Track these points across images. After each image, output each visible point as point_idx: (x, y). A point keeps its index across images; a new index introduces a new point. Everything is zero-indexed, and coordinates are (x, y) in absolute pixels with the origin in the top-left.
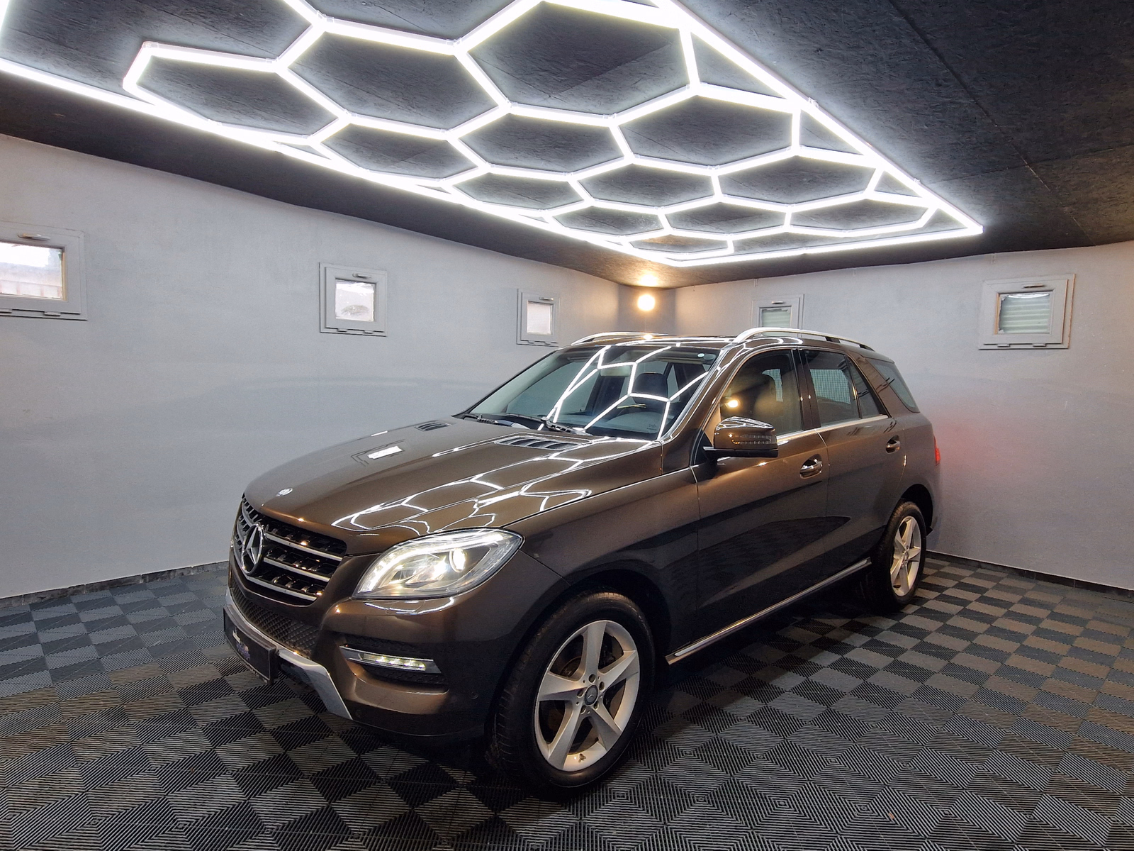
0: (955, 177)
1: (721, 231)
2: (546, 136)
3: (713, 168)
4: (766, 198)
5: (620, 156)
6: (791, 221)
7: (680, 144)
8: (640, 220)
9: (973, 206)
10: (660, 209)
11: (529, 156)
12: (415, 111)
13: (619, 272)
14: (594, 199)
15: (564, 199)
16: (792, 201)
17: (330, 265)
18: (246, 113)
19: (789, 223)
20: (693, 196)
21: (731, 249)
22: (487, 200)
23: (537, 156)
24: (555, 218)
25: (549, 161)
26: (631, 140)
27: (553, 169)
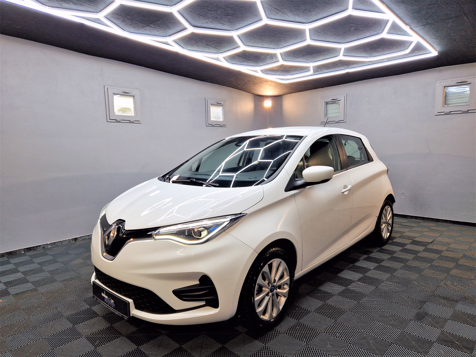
1: (308, 61)
3: (307, 25)
4: (332, 41)
5: (260, 20)
7: (291, 11)
8: (268, 57)
9: (434, 40)
10: (278, 50)
11: (214, 21)
13: (254, 88)
14: (245, 46)
15: (231, 47)
16: (345, 42)
17: (110, 87)
19: (342, 55)
20: (295, 41)
21: (311, 72)
22: (190, 49)
23: (218, 20)
24: (224, 58)
25: (224, 24)
26: (266, 9)
27: (226, 29)
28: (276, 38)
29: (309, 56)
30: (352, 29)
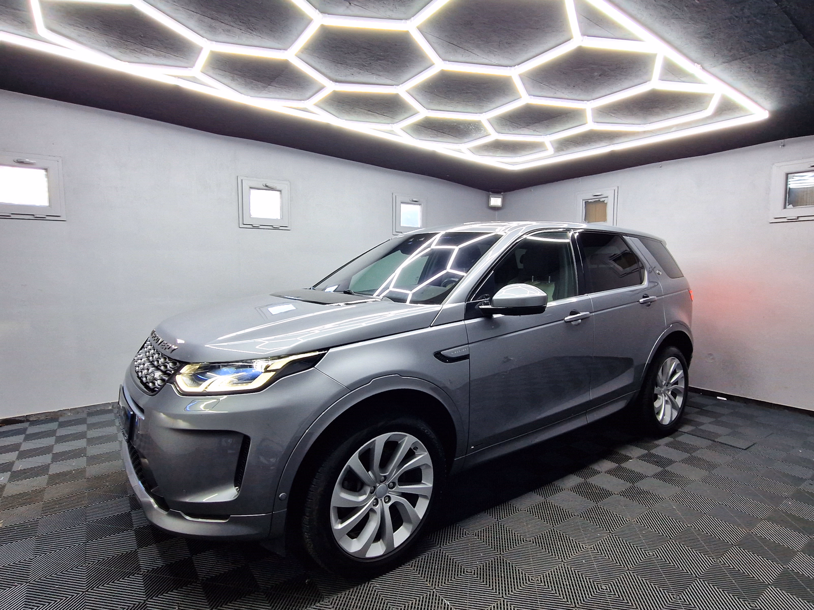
0: (734, 58)
1: (538, 133)
2: (366, 49)
3: (513, 68)
4: (567, 97)
5: (431, 65)
6: (594, 117)
7: (478, 47)
8: (471, 127)
9: (757, 89)
10: (482, 114)
11: (361, 71)
12: (255, 33)
14: (427, 110)
15: (405, 112)
16: (589, 98)
17: (245, 178)
18: (140, 51)
19: (592, 121)
20: (505, 100)
21: (551, 150)
23: (367, 70)
24: (404, 130)
25: (379, 75)
26: (436, 46)
27: (385, 83)
28: (470, 94)
29: (536, 124)
30: (596, 74)
